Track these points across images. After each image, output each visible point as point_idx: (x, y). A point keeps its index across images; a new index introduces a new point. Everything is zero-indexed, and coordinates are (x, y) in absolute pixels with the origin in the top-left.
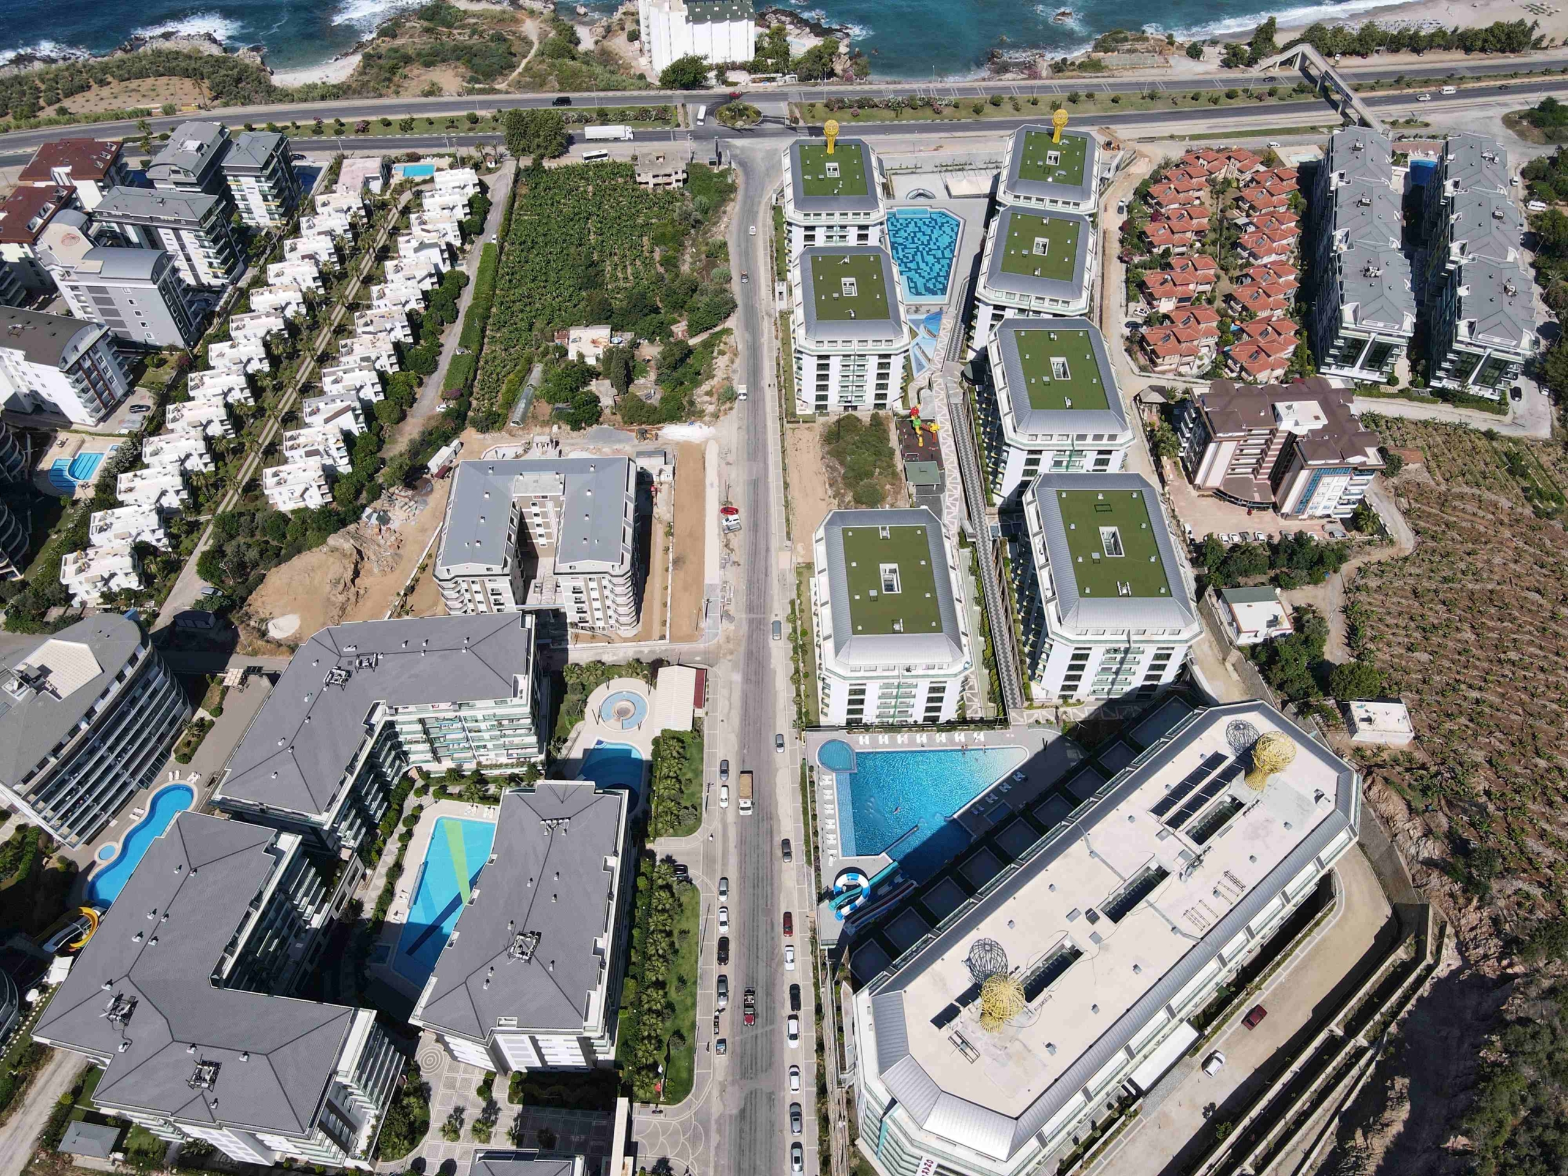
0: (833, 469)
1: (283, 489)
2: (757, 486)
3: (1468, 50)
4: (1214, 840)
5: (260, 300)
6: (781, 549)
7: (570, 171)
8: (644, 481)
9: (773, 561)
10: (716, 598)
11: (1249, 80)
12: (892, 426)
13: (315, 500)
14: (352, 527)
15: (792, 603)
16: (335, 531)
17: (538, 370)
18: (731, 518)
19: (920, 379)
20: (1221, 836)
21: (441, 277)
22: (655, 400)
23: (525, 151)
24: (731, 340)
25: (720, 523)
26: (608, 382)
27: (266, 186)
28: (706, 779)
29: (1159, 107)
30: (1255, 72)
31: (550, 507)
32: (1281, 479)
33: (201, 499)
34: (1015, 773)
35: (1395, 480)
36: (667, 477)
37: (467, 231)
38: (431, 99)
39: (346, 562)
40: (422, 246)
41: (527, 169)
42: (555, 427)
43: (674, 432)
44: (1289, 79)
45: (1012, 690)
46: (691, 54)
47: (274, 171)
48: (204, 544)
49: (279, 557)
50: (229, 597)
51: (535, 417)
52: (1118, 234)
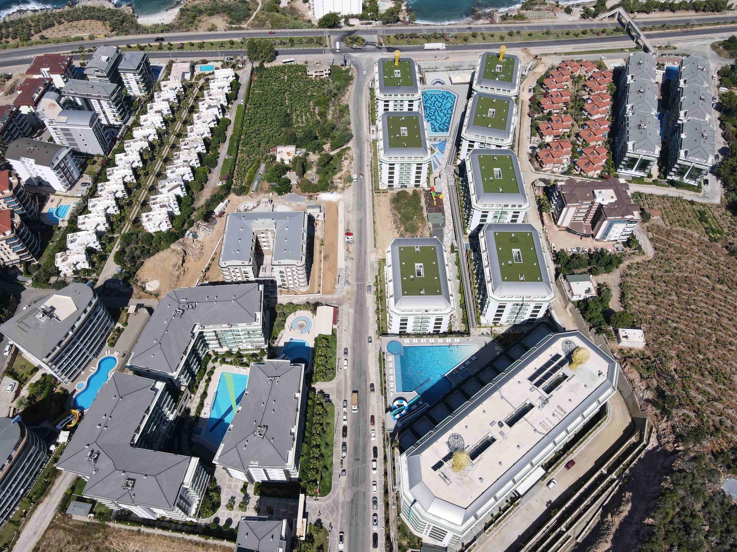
0: (395, 215)
1: (151, 223)
2: (361, 222)
3: (697, 11)
4: (554, 392)
5: (137, 133)
6: (372, 252)
7: (277, 68)
8: (311, 220)
9: (368, 258)
10: (343, 274)
11: (593, 25)
12: (422, 196)
13: (165, 228)
14: (181, 240)
15: (376, 277)
16: (174, 242)
17: (263, 166)
18: (350, 237)
19: (436, 173)
20: (557, 390)
21: (218, 120)
22: (315, 182)
23: (256, 59)
24: (350, 152)
25: (345, 240)
26: (294, 173)
27: (138, 77)
28: (338, 356)
29: (551, 38)
30: (596, 21)
31: (270, 234)
32: (596, 223)
33: (114, 227)
34: (472, 356)
35: (647, 224)
36: (321, 218)
37: (230, 98)
38: (212, 33)
39: (179, 256)
40: (210, 107)
41: (257, 68)
42: (271, 194)
43: (324, 197)
44: (612, 24)
45: (472, 319)
46: (333, 11)
47: (142, 70)
48: (116, 248)
49: (149, 254)
50: (128, 272)
51: (262, 189)
52: (529, 103)
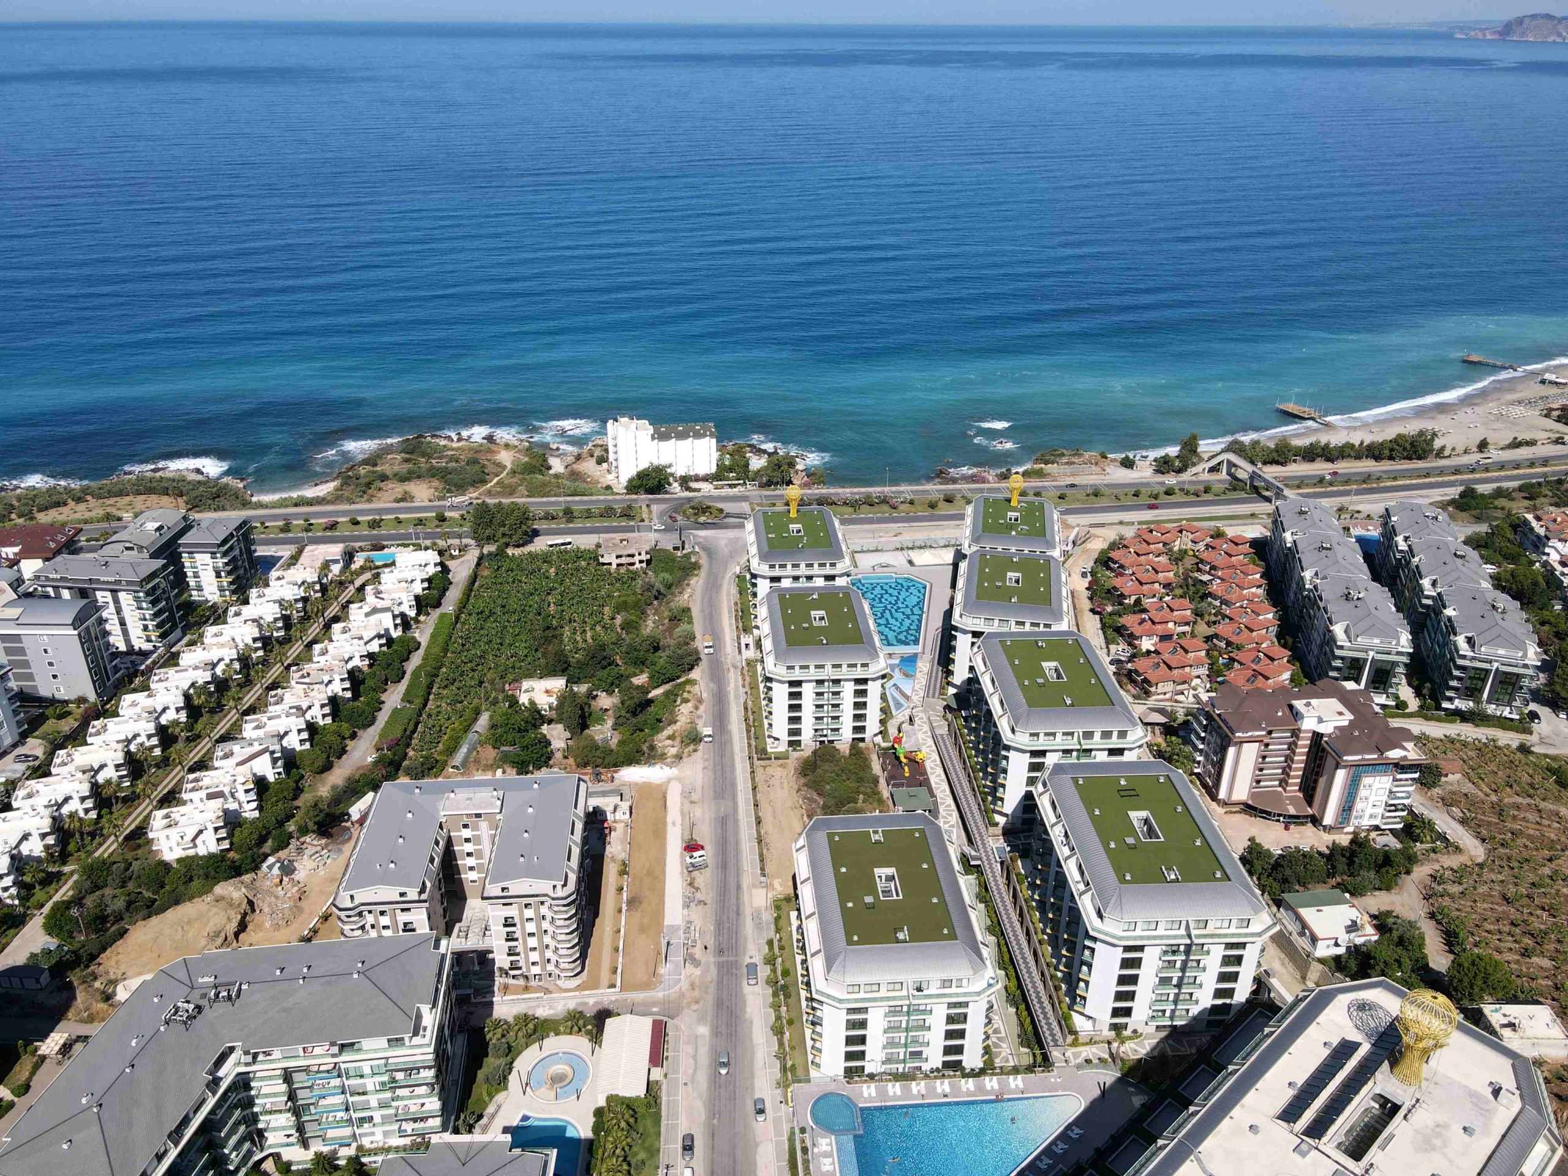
0: (811, 800)
1: (173, 832)
2: (725, 824)
3: (1378, 458)
4: (1374, 1154)
5: (190, 657)
6: (754, 886)
7: (533, 556)
8: (596, 822)
9: (746, 898)
10: (678, 939)
11: (1184, 482)
12: (874, 757)
13: (209, 845)
14: (247, 878)
15: (770, 943)
16: (226, 879)
17: (484, 720)
18: (696, 854)
19: (900, 716)
20: (1383, 1148)
21: (390, 642)
22: (614, 742)
23: (490, 539)
24: (696, 689)
25: (683, 860)
26: (560, 727)
27: (221, 562)
28: (663, 1159)
29: (1104, 502)
30: (1185, 477)
31: (484, 830)
32: (1314, 789)
33: (71, 847)
34: (1069, 1127)
35: (1437, 791)
36: (622, 815)
37: (422, 604)
38: (402, 504)
39: (232, 913)
40: (375, 611)
41: (490, 554)
42: (499, 772)
43: (631, 774)
44: (1219, 481)
45: (1049, 1024)
46: (656, 462)
47: (231, 548)
48: (61, 896)
49: (152, 909)
50: (73, 952)
51: (477, 761)
52: (1087, 593)
